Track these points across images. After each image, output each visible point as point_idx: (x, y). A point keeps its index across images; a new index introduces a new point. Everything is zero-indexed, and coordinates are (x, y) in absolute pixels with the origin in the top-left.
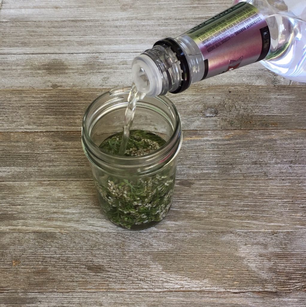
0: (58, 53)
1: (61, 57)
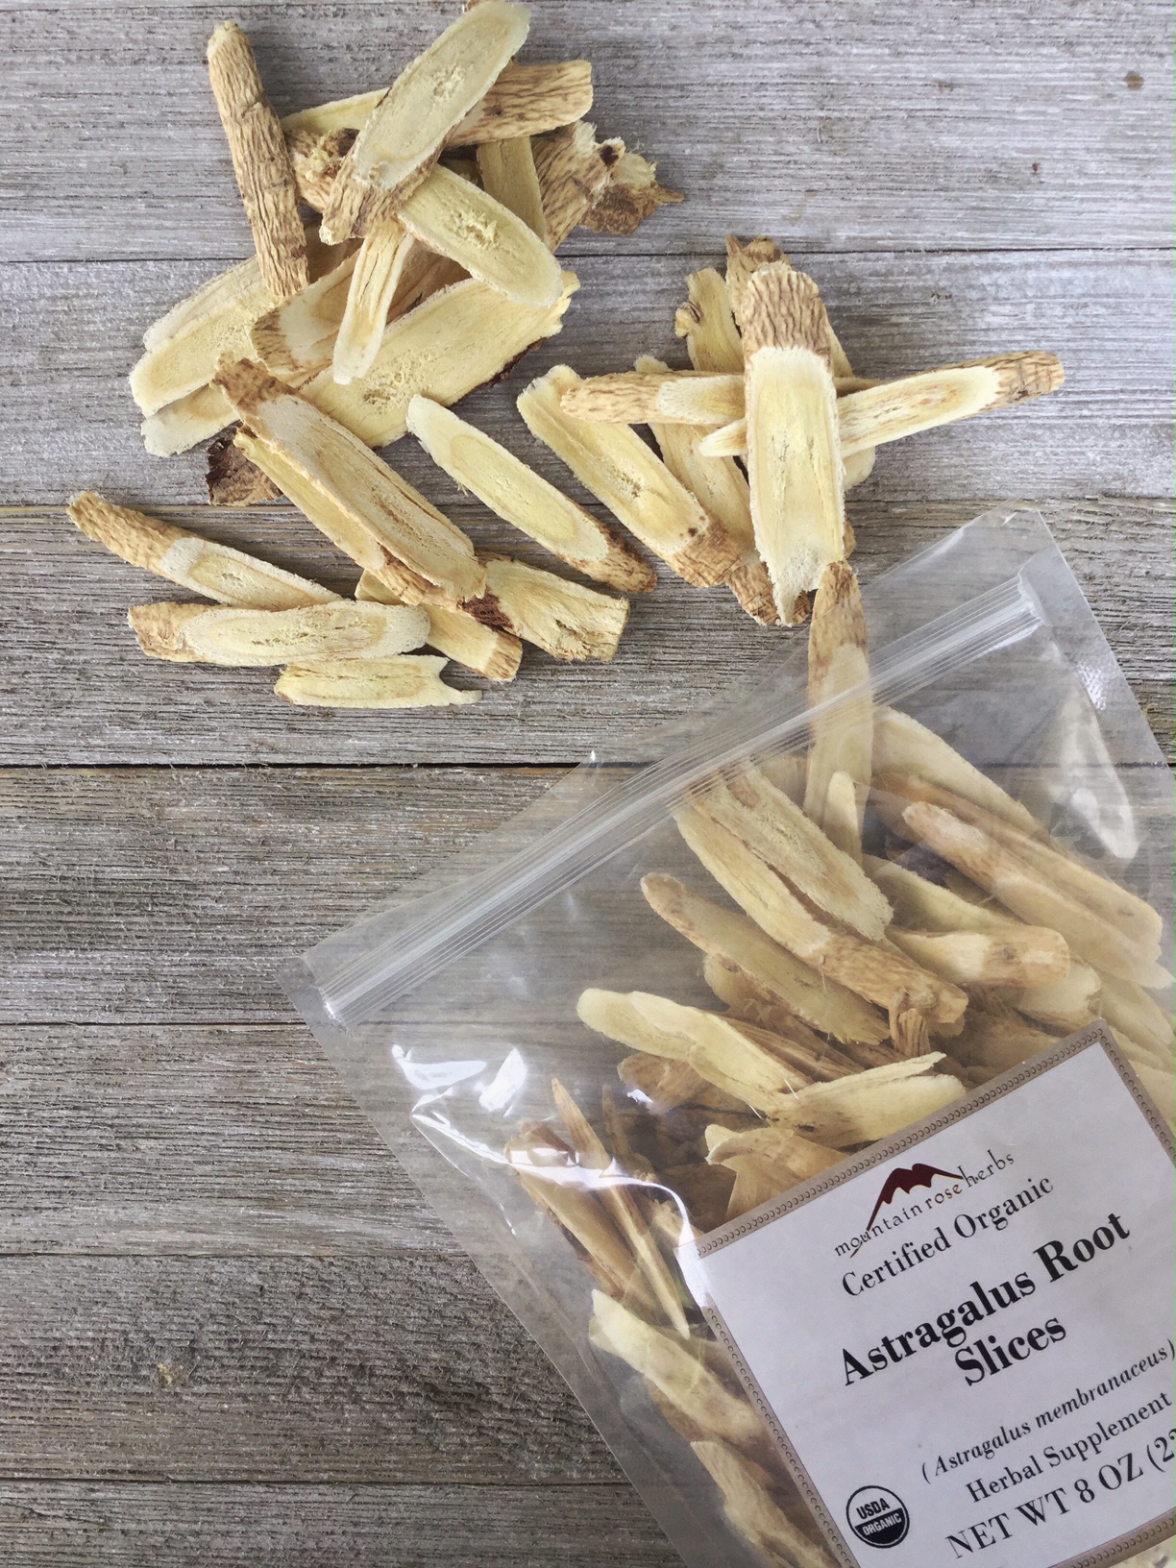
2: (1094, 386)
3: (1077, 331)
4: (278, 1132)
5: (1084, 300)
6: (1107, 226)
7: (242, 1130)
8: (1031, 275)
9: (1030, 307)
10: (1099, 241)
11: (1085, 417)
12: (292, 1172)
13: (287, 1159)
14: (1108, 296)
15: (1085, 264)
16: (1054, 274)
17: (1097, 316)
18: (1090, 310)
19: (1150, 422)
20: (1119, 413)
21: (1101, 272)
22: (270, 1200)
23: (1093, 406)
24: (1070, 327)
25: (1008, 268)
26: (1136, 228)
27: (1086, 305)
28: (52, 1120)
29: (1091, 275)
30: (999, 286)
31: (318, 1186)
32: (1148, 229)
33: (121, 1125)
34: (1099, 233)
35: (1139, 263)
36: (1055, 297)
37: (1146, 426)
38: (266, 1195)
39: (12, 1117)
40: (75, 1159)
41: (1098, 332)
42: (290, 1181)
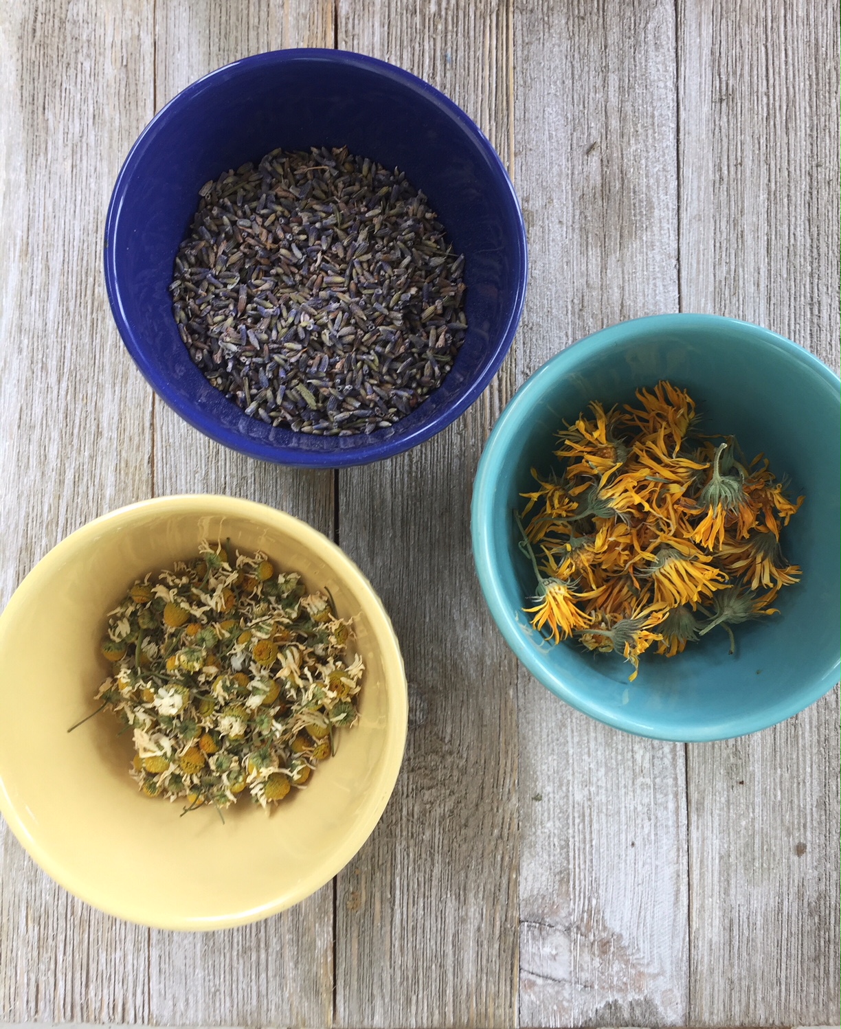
0: (683, 215)
1: (661, 228)
2: (595, 826)
3: (632, 814)
4: (75, 258)
5: (653, 817)
6: (703, 833)
7: (77, 233)
8: (670, 781)
9: (648, 781)
10: (693, 828)
11: (574, 821)
12: (47, 268)
13: (56, 265)
14: (656, 834)
15: (678, 819)
16: (671, 796)
17: (643, 827)
18: (647, 823)
19: (571, 866)
20: (577, 844)
21: (672, 830)
22: (26, 252)
23: (581, 826)
24: (635, 809)
25: (674, 765)
26: (702, 853)
27: (650, 819)
28: (86, 100)
29: (670, 823)
30: (662, 759)
31: (36, 287)
32: (702, 862)
33: (81, 147)
34: (698, 828)
35: (678, 856)
36: (655, 797)
37: (569, 863)
38: (30, 249)
39: (88, 72)
40: (58, 115)
41: (632, 828)
42: (40, 266)
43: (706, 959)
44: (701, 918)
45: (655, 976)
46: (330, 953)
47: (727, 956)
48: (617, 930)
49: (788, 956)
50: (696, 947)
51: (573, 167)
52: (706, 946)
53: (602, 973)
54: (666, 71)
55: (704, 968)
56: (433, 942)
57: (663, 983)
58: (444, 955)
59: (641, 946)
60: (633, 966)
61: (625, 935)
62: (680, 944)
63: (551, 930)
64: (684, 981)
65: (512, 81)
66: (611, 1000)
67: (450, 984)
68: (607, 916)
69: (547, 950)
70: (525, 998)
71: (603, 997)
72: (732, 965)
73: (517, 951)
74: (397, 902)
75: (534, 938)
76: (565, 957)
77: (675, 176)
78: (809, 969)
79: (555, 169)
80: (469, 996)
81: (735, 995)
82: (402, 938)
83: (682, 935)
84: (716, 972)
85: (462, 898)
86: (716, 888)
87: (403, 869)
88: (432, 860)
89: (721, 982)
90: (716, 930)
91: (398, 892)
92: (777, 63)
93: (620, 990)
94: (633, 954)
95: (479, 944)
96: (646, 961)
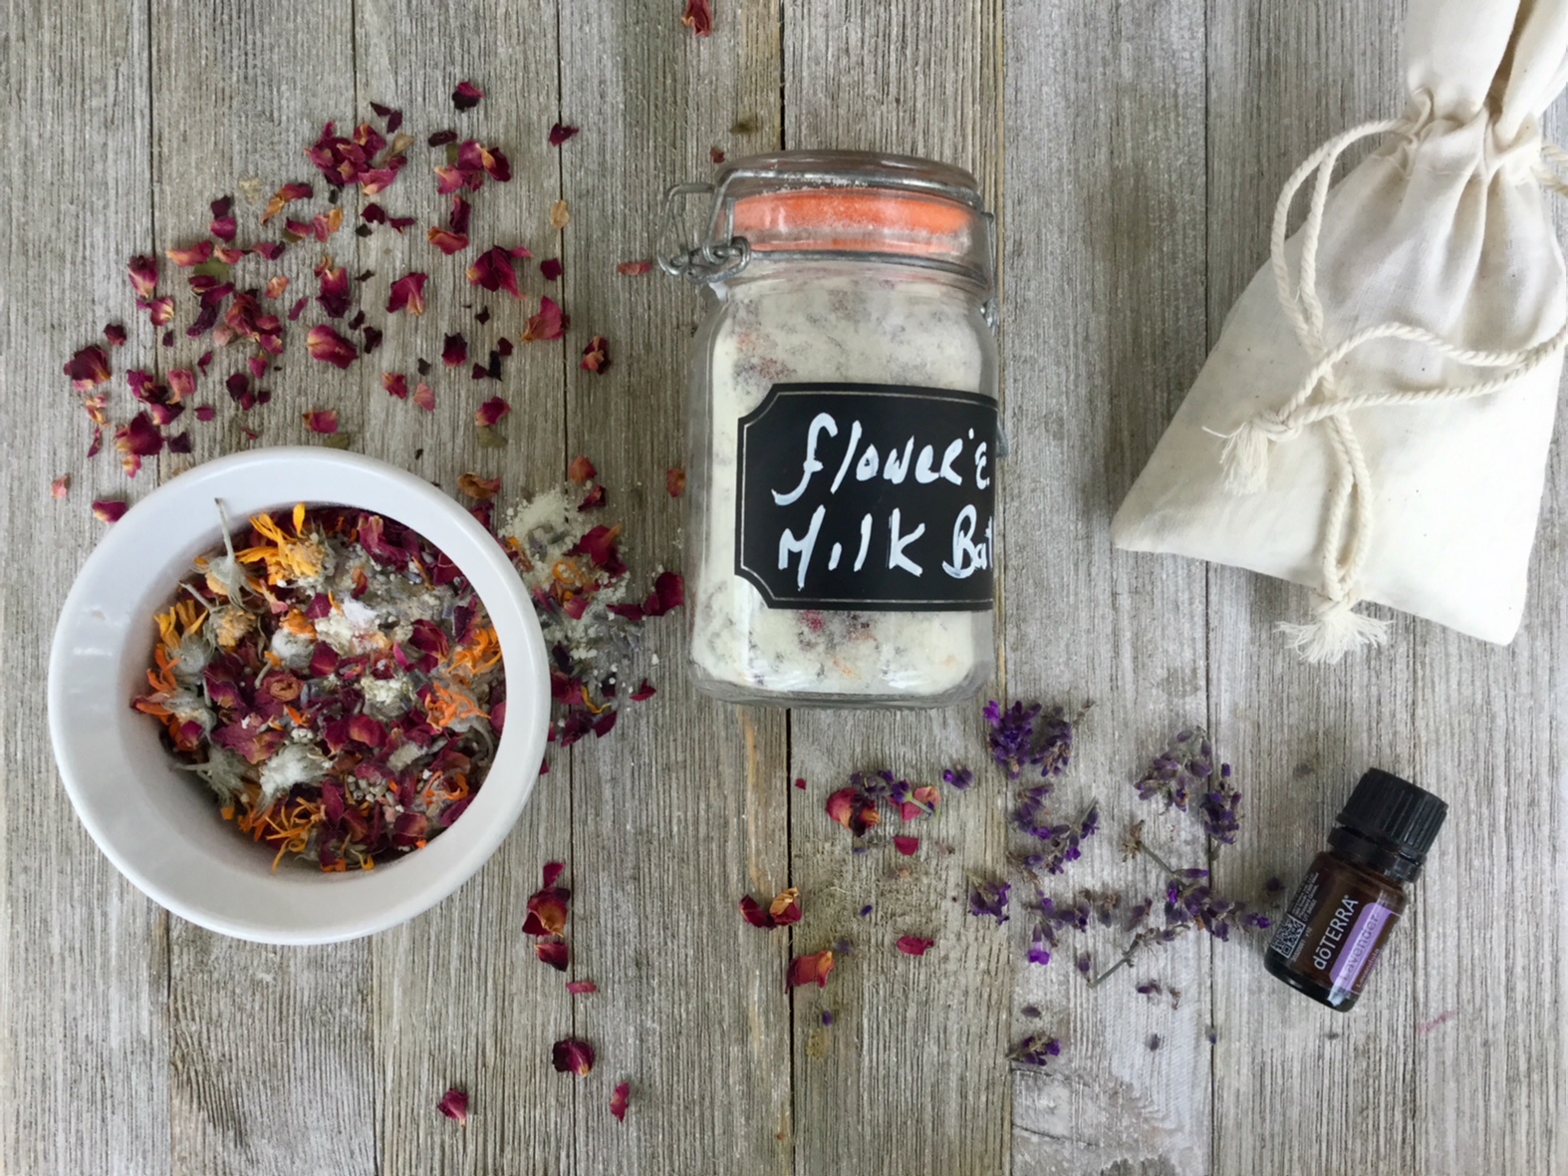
1: (1186, 235)
43: (1232, 1111)
44: (1227, 1065)
45: (1171, 1133)
46: (787, 1107)
47: (1257, 1109)
48: (1127, 1079)
49: (1331, 1109)
50: (1221, 1098)
51: (1077, 161)
52: (1232, 1098)
53: (1110, 1129)
54: (1193, 38)
55: (1229, 1123)
56: (908, 1094)
57: (1181, 1141)
58: (922, 1108)
59: (1155, 1097)
60: (1146, 1120)
61: (1136, 1084)
62: (1201, 1095)
63: (1048, 1079)
64: (1206, 1138)
65: (1000, 52)
66: (1119, 1160)
67: (929, 1142)
68: (1114, 1064)
69: (1044, 1102)
70: (1018, 1158)
71: (1109, 1158)
72: (1263, 1119)
73: (1007, 1103)
74: (865, 1047)
75: (1028, 1088)
76: (1064, 1109)
77: (1203, 171)
78: (1354, 1122)
79: (1055, 164)
80: (951, 1156)
81: (1267, 1153)
82: (871, 1089)
83: (1203, 1084)
84: (1244, 1129)
85: (942, 1042)
86: (1245, 1030)
87: (871, 1009)
88: (907, 998)
89: (1251, 1140)
90: (1244, 1079)
91: (866, 1036)
92: (1330, 25)
93: (1130, 1149)
94: (1145, 1107)
95: (963, 1096)
96: (1160, 1115)
